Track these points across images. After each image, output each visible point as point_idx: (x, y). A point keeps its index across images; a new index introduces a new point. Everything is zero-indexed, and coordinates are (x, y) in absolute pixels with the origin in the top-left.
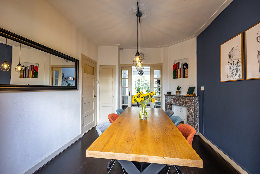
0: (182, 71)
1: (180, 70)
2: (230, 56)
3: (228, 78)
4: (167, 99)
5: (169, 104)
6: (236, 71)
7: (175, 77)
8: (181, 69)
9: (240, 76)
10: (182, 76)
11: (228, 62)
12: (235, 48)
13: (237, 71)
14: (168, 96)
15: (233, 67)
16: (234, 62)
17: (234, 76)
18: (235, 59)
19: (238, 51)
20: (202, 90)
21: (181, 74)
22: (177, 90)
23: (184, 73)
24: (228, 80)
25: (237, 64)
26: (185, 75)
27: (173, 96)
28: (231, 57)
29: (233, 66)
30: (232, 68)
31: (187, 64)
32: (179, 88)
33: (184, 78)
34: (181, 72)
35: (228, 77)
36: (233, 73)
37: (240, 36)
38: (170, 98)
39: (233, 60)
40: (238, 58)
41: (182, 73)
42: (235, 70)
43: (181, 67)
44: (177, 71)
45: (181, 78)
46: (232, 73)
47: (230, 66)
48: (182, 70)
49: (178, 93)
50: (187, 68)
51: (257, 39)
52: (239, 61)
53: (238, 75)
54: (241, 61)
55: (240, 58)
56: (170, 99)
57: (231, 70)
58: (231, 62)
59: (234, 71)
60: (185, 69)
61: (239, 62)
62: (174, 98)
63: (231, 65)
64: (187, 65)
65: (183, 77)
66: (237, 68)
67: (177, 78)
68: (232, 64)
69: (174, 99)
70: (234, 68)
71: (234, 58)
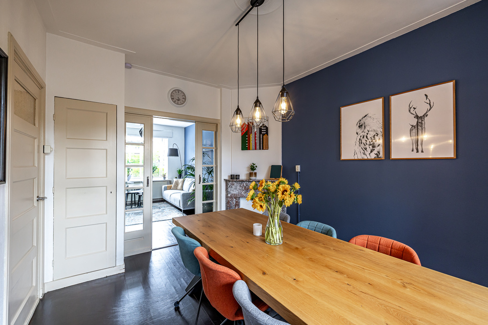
0: (258, 139)
1: (254, 136)
2: (362, 125)
3: (356, 155)
4: (232, 187)
5: (235, 198)
6: (371, 147)
7: (245, 146)
8: (255, 134)
9: (379, 154)
10: (258, 147)
11: (357, 133)
12: (369, 115)
13: (374, 147)
14: (234, 183)
15: (366, 141)
16: (367, 134)
17: (367, 153)
18: (371, 130)
19: (375, 120)
20: (297, 171)
21: (256, 143)
22: (252, 171)
23: (261, 142)
24: (356, 158)
25: (374, 137)
26: (263, 145)
27: (242, 181)
28: (363, 127)
29: (367, 139)
30: (364, 141)
31: (266, 127)
32: (253, 168)
33: (262, 151)
34: (255, 140)
35: (355, 153)
36: (366, 149)
37: (380, 101)
38: (239, 185)
39: (366, 131)
40: (375, 129)
41: (258, 142)
42: (369, 145)
43: (255, 130)
44: (249, 137)
45: (256, 149)
46: (364, 149)
47: (360, 139)
48: (258, 135)
49: (253, 176)
50: (267, 133)
51: (410, 111)
52: (378, 134)
53: (375, 152)
54: (380, 134)
55: (380, 130)
56: (238, 187)
57: (362, 145)
58: (362, 134)
59: (367, 146)
60: (264, 134)
61: (377, 136)
62: (247, 185)
63: (362, 137)
64: (267, 129)
65: (260, 149)
66: (373, 144)
67: (249, 149)
68: (365, 137)
69: (245, 188)
70: (368, 143)
71: (368, 128)
